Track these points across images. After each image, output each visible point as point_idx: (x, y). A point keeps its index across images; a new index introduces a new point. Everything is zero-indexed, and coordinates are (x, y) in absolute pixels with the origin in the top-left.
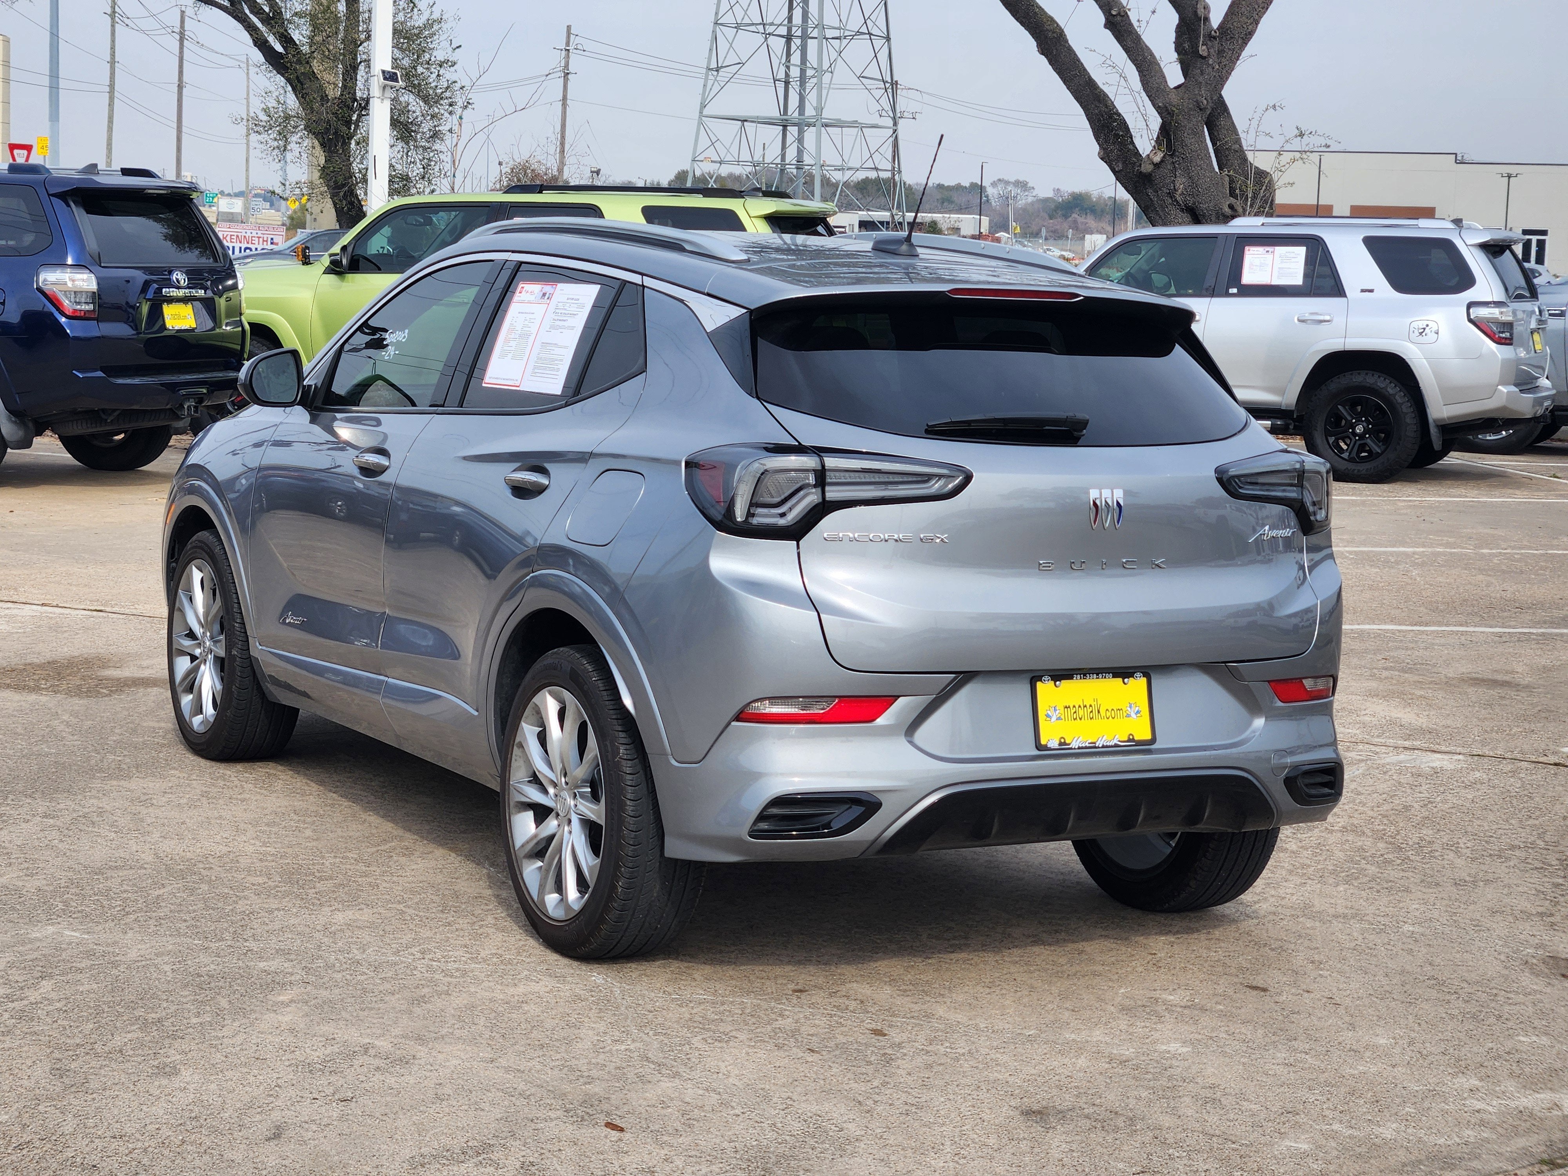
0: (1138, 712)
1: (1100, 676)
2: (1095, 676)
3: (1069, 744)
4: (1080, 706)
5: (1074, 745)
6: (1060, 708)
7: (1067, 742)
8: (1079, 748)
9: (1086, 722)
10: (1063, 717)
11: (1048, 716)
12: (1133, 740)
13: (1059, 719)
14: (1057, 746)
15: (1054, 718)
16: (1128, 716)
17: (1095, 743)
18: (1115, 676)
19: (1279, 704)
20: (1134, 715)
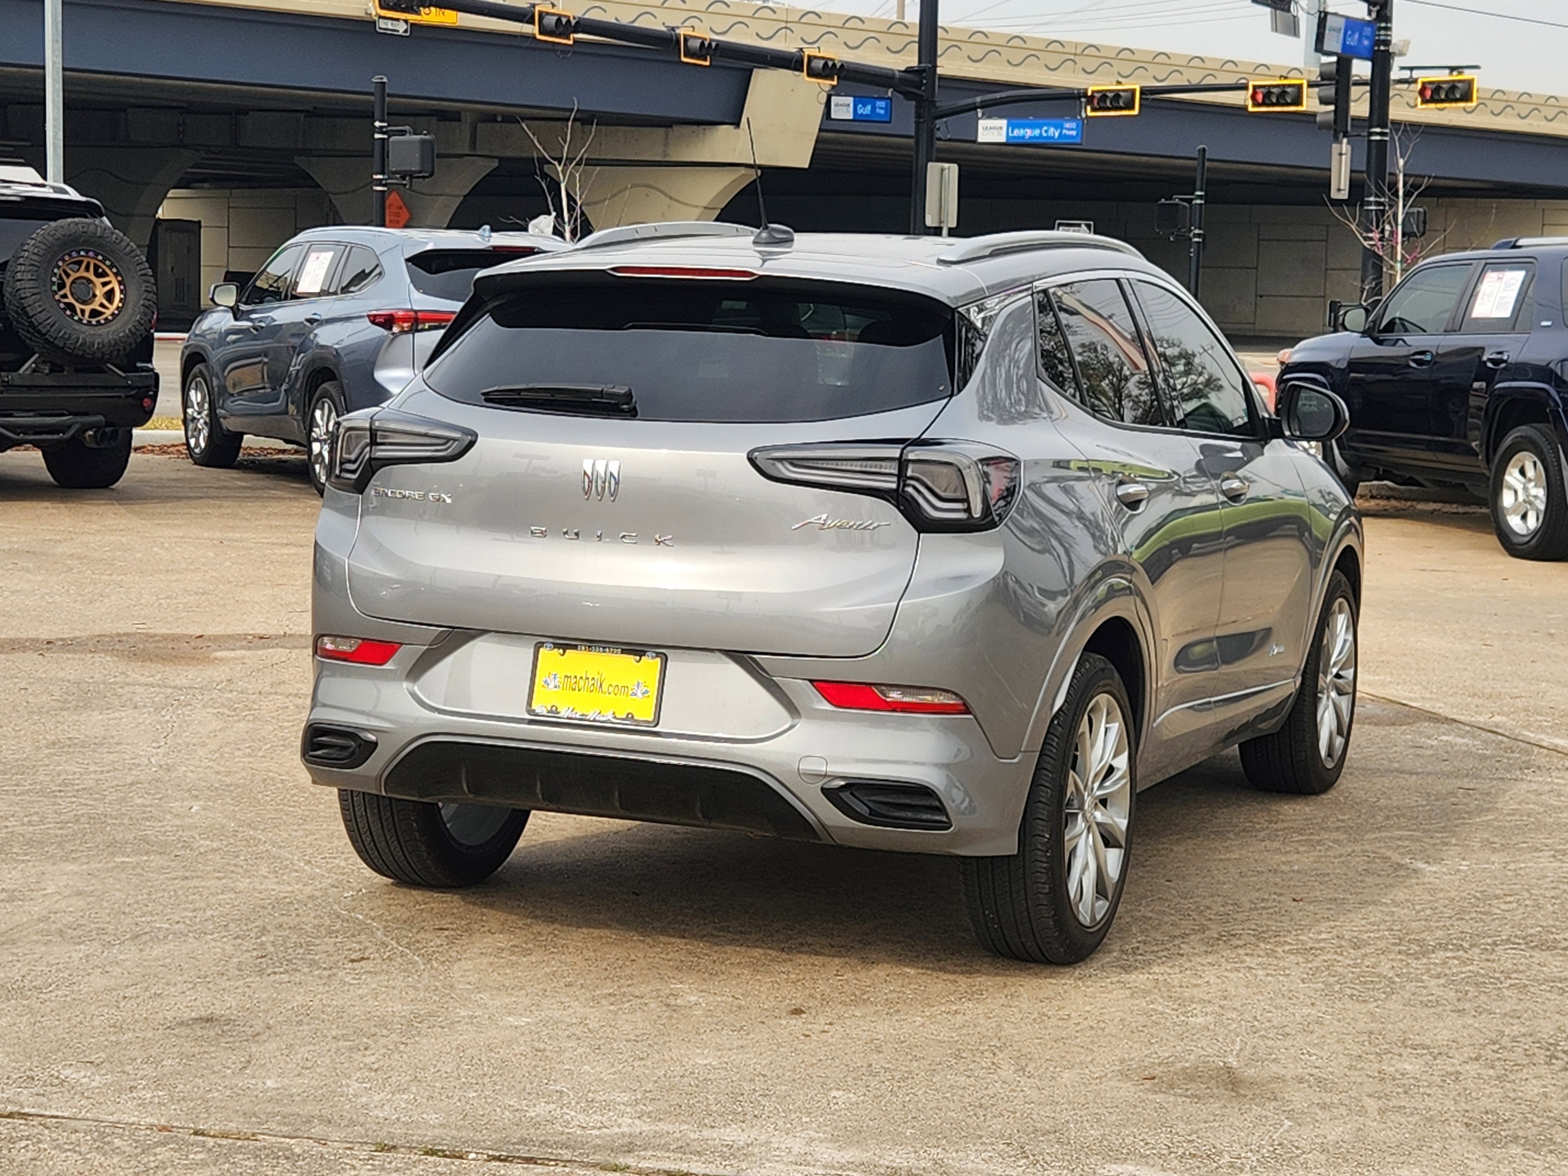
0: (647, 692)
1: (608, 650)
2: (602, 649)
3: (559, 713)
4: (581, 678)
5: (565, 714)
6: (560, 676)
7: (559, 710)
8: (568, 718)
9: (585, 695)
10: (561, 686)
11: (545, 682)
12: (632, 719)
13: (558, 687)
14: (546, 712)
15: (552, 685)
16: (633, 694)
17: (587, 716)
18: (624, 652)
19: (827, 706)
20: (639, 694)
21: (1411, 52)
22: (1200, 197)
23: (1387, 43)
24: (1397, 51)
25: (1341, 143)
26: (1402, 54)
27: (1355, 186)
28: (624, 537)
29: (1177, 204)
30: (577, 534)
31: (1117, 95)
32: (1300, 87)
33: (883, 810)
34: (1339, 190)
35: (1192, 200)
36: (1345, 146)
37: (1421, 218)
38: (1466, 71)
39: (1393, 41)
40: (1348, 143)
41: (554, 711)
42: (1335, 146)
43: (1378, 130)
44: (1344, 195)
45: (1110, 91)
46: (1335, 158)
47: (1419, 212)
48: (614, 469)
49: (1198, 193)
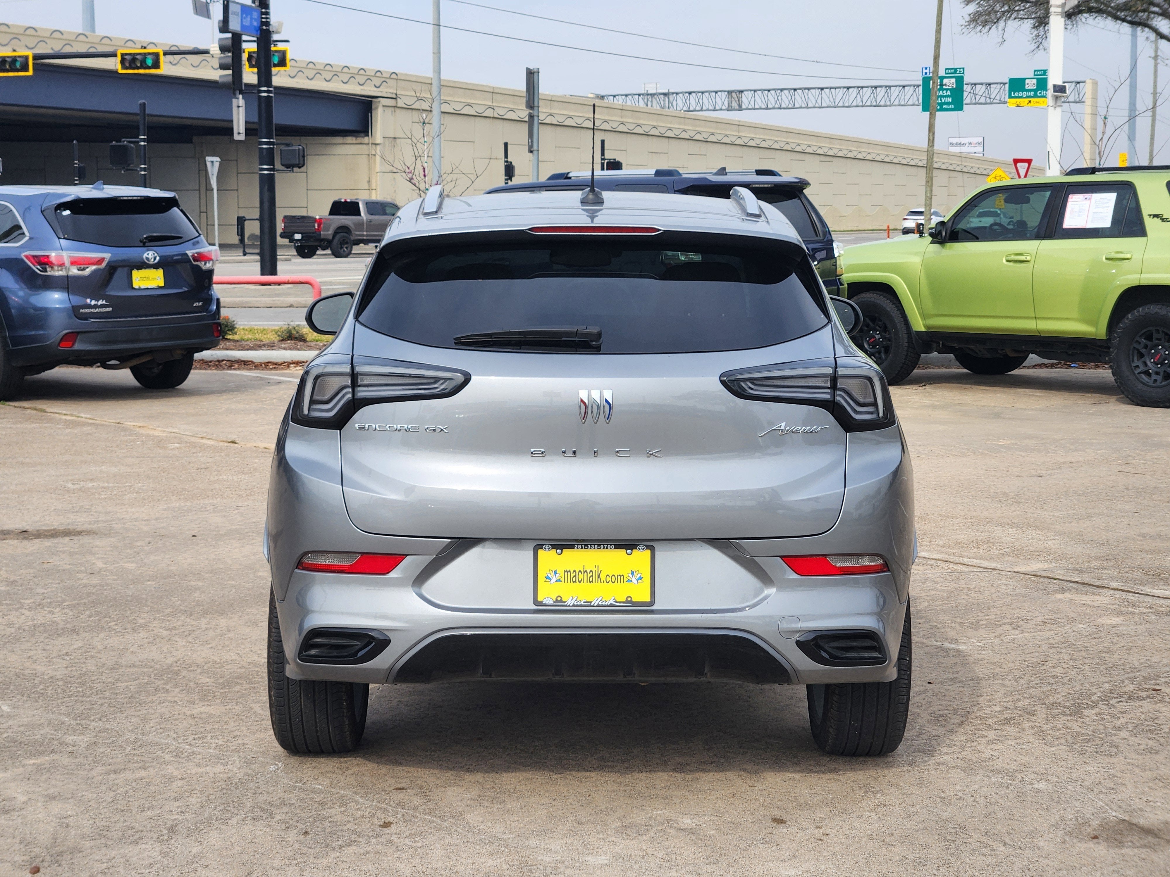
0: (641, 578)
1: (602, 547)
2: (596, 546)
3: (565, 602)
4: (580, 571)
5: (570, 602)
6: (561, 571)
7: (564, 600)
8: (574, 606)
9: (585, 585)
10: (562, 579)
11: (547, 578)
12: (631, 602)
13: (559, 580)
14: (551, 603)
15: (554, 580)
16: (629, 581)
17: (591, 602)
18: (617, 547)
19: (795, 576)
20: (634, 581)
21: (283, 31)
22: (144, 140)
23: (268, 24)
24: (274, 30)
25: (238, 99)
26: (278, 32)
27: (249, 131)
28: (618, 452)
29: (126, 146)
30: (574, 453)
31: (14, 59)
32: (157, 55)
33: (839, 653)
34: (239, 133)
35: (138, 142)
36: (240, 101)
37: (301, 154)
38: (279, 44)
39: (272, 23)
40: (243, 98)
41: (559, 601)
42: (234, 101)
43: (265, 89)
44: (242, 137)
45: (8, 57)
46: (235, 109)
47: (299, 149)
48: (609, 397)
49: (142, 137)
